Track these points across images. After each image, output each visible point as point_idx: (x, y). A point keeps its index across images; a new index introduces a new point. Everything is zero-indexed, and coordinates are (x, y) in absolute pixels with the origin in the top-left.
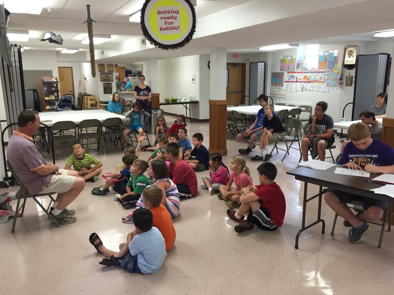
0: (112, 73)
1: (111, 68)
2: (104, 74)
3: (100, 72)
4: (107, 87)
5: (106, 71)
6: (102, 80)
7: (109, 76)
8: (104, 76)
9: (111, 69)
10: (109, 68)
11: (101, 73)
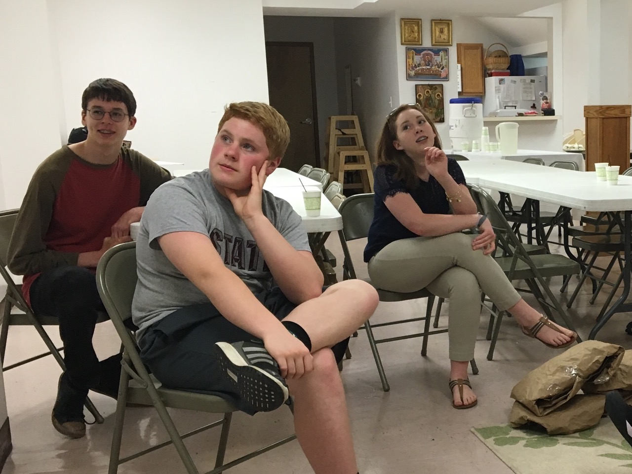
0: (446, 51)
1: (442, 31)
2: (418, 52)
3: (404, 47)
4: (428, 99)
5: (427, 43)
6: (412, 73)
7: (437, 59)
8: (417, 59)
9: (443, 37)
10: (438, 33)
11: (408, 50)
